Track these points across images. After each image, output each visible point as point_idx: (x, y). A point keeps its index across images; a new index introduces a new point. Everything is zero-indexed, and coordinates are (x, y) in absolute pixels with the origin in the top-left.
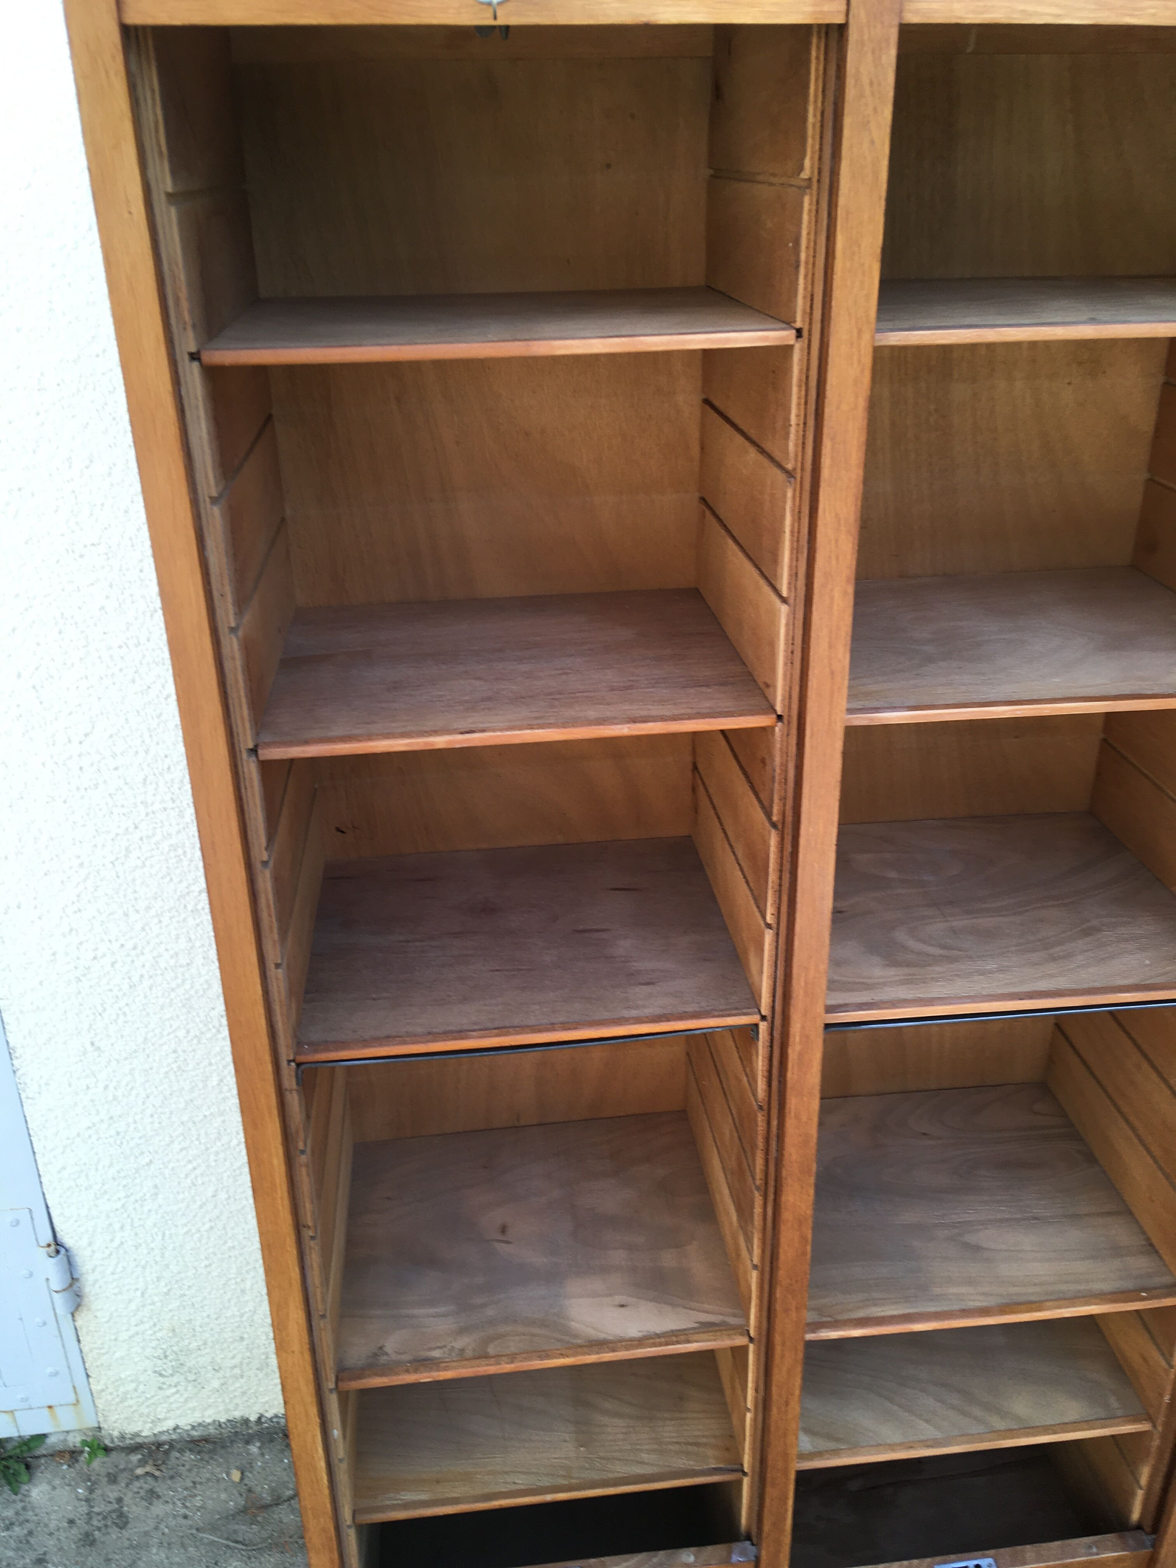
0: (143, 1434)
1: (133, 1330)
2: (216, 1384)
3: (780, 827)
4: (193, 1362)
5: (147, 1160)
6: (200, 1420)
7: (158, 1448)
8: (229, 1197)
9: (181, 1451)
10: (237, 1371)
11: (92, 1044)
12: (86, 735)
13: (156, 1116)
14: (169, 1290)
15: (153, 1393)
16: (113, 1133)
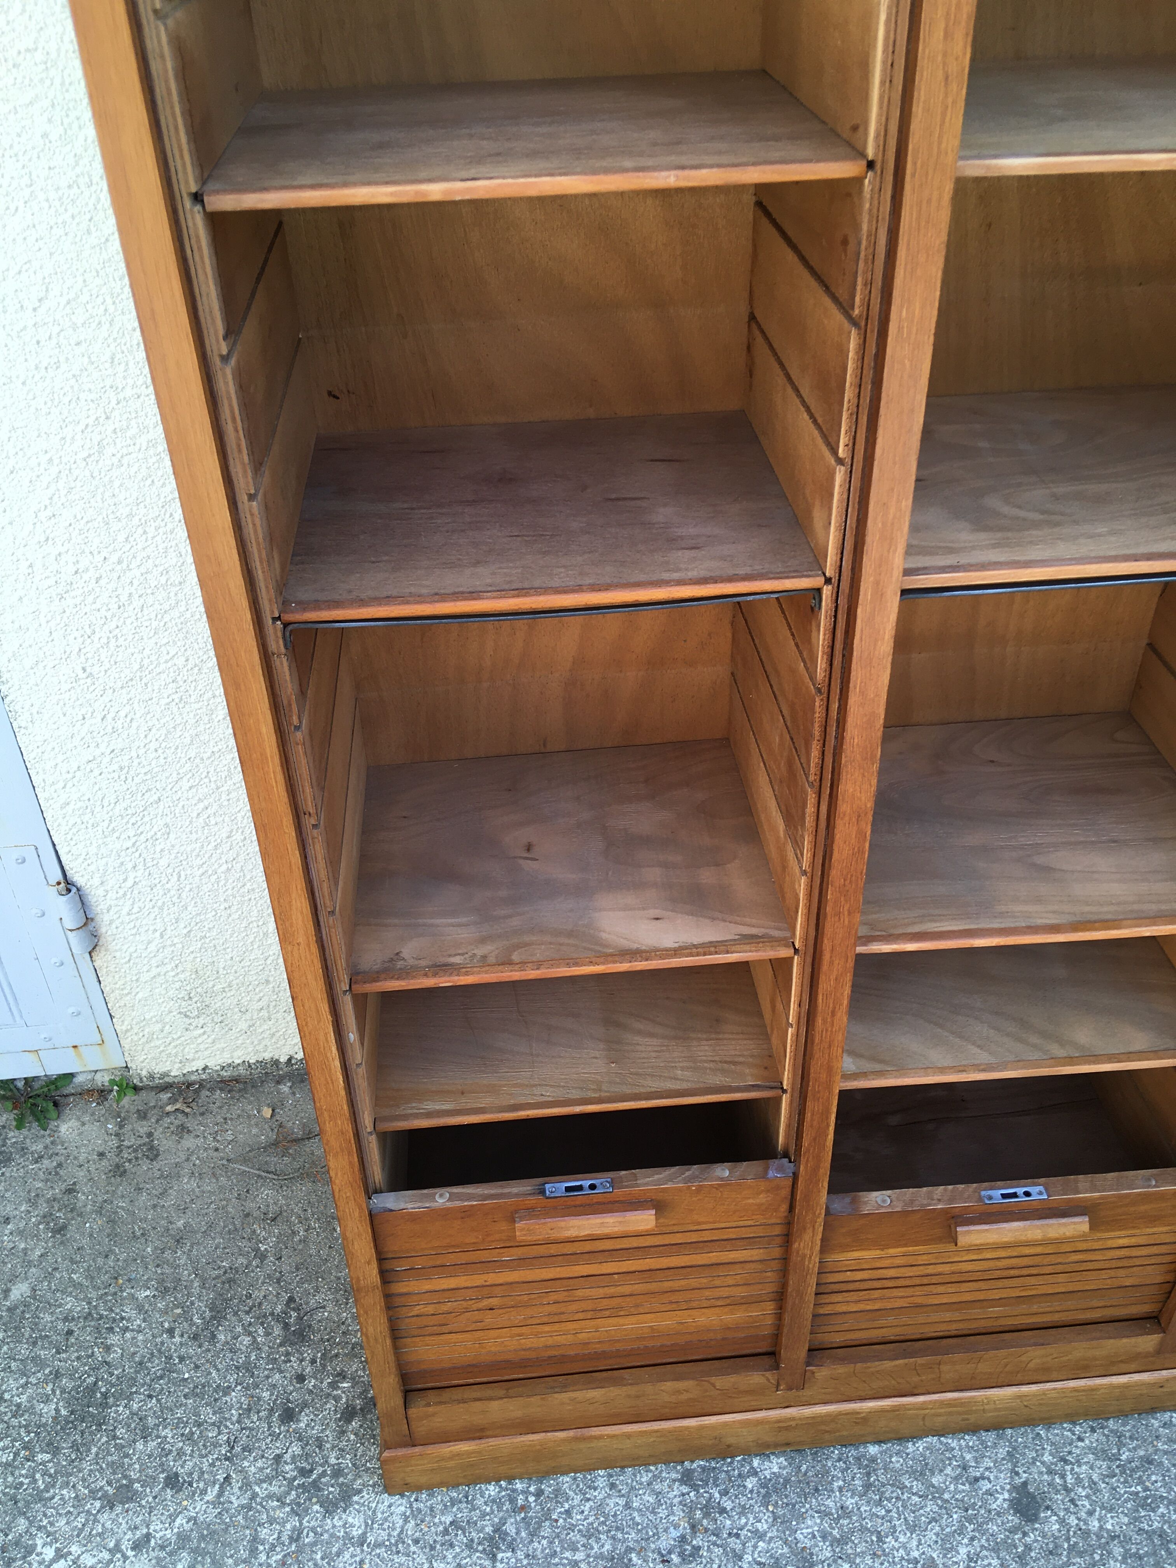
0: (172, 1074)
1: (154, 971)
2: (243, 1026)
3: (863, 324)
4: (219, 1004)
5: (155, 797)
6: (230, 1061)
7: (188, 1087)
8: (245, 838)
9: (212, 1090)
10: (264, 1013)
11: (84, 670)
12: (40, 300)
13: (160, 751)
14: (189, 932)
15: (179, 1034)
16: (116, 767)
